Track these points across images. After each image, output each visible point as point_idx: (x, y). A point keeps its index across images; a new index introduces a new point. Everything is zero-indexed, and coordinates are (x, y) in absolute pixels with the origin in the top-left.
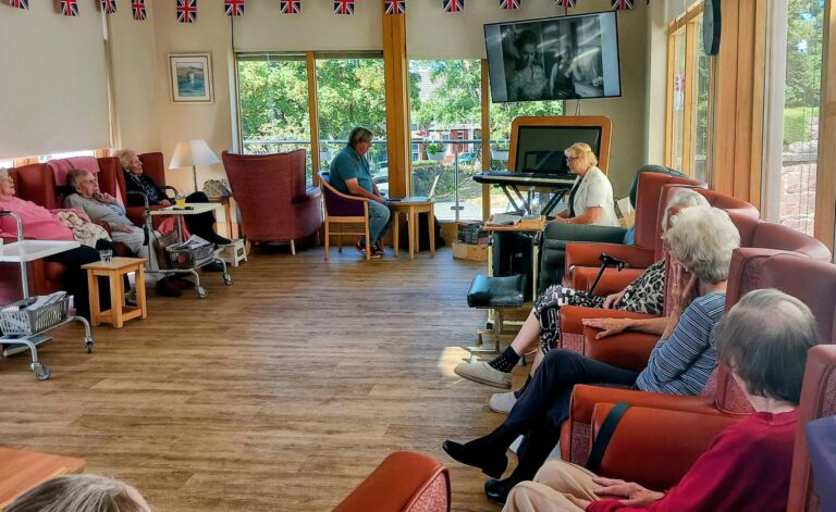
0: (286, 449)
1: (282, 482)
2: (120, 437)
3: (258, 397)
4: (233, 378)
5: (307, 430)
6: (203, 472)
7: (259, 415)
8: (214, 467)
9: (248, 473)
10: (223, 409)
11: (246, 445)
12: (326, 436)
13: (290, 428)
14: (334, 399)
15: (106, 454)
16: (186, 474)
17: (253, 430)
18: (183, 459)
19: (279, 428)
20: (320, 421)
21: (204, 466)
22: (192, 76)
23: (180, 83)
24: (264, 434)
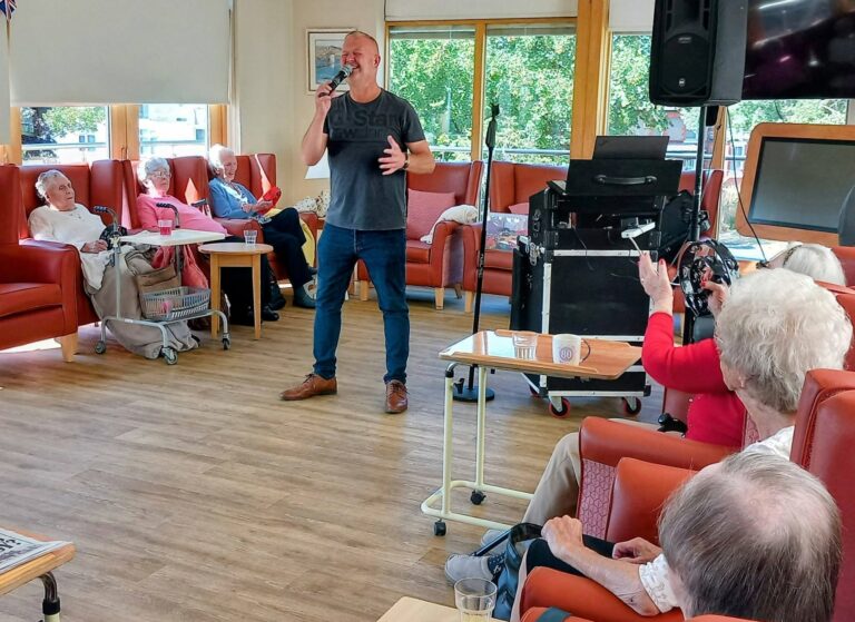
0: (286, 555)
1: (257, 598)
2: (111, 503)
3: (291, 480)
4: (276, 450)
5: (327, 536)
6: (178, 565)
7: (280, 504)
8: (193, 561)
9: (226, 578)
10: (242, 488)
11: (244, 540)
12: (344, 547)
13: (306, 528)
14: (380, 500)
15: (86, 522)
16: (157, 563)
17: (262, 523)
18: (163, 544)
19: (293, 525)
20: (348, 526)
21: (181, 558)
22: (332, 58)
23: (317, 67)
24: (272, 530)
